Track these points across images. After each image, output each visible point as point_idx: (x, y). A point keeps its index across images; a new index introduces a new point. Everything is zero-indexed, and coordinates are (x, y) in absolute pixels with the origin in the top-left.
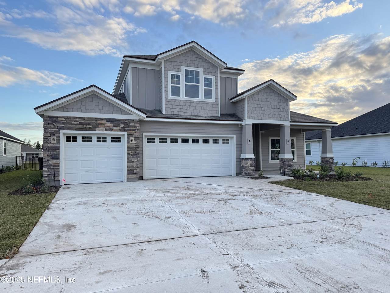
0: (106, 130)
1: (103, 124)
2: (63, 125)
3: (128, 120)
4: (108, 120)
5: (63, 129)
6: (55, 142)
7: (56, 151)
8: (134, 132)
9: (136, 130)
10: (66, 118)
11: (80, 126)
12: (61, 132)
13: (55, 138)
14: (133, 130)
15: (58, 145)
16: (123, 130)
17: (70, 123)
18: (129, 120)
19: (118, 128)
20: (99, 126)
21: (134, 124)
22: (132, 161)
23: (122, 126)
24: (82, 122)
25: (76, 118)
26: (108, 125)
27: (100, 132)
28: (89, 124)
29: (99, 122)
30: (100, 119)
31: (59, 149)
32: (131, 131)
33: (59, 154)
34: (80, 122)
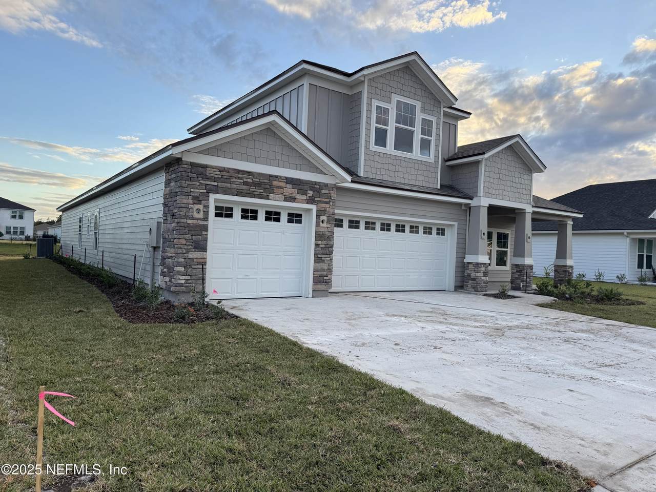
0: (285, 200)
1: (281, 188)
2: (216, 184)
4: (290, 181)
5: (216, 190)
6: (201, 215)
7: (201, 235)
8: (328, 206)
9: (331, 203)
10: (222, 170)
11: (244, 187)
12: (213, 197)
13: (201, 207)
14: (326, 203)
15: (205, 223)
16: (311, 201)
17: (228, 180)
18: (322, 185)
19: (304, 197)
20: (276, 190)
21: (327, 192)
22: (323, 259)
23: (310, 193)
24: (249, 180)
25: (238, 171)
26: (290, 190)
27: (275, 203)
28: (258, 185)
29: (275, 183)
30: (276, 177)
31: (207, 230)
32: (323, 205)
33: (207, 241)
34: (245, 180)
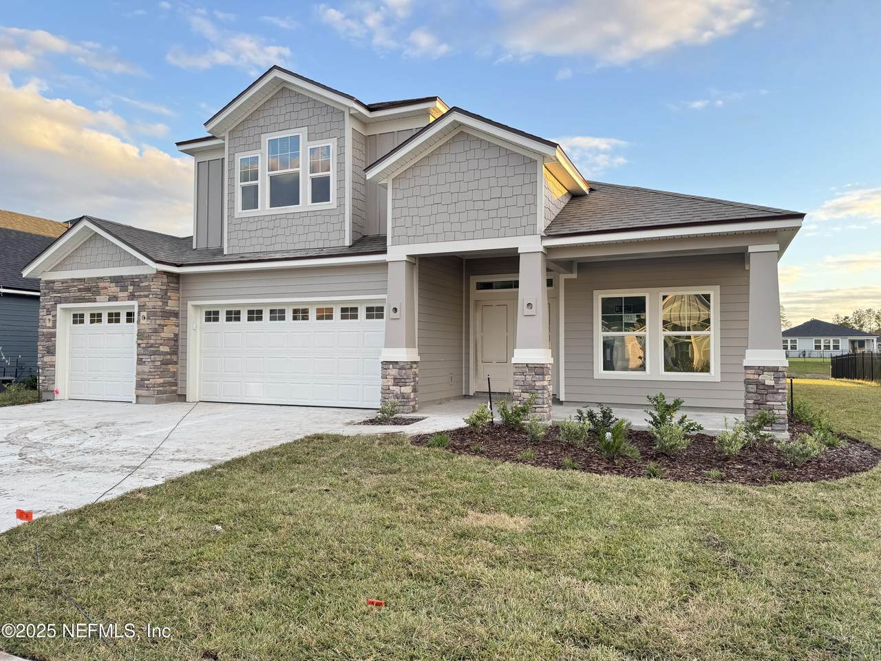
0: (109, 300)
1: (106, 288)
2: (59, 295)
3: (137, 276)
4: (112, 279)
5: (61, 301)
6: (50, 324)
7: (51, 341)
8: (147, 299)
9: (151, 296)
10: (63, 282)
11: (78, 294)
12: (59, 307)
13: (50, 317)
14: (147, 296)
15: (53, 330)
16: (132, 297)
17: (67, 290)
18: (141, 277)
19: (126, 294)
20: (102, 291)
21: (146, 284)
23: (131, 288)
24: (81, 287)
25: (73, 280)
26: (113, 289)
27: (102, 304)
28: (88, 290)
29: (101, 285)
31: (55, 337)
32: (142, 299)
33: (55, 346)
34: (79, 287)
